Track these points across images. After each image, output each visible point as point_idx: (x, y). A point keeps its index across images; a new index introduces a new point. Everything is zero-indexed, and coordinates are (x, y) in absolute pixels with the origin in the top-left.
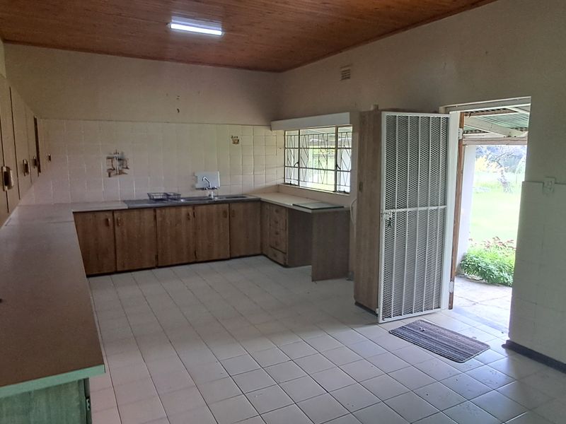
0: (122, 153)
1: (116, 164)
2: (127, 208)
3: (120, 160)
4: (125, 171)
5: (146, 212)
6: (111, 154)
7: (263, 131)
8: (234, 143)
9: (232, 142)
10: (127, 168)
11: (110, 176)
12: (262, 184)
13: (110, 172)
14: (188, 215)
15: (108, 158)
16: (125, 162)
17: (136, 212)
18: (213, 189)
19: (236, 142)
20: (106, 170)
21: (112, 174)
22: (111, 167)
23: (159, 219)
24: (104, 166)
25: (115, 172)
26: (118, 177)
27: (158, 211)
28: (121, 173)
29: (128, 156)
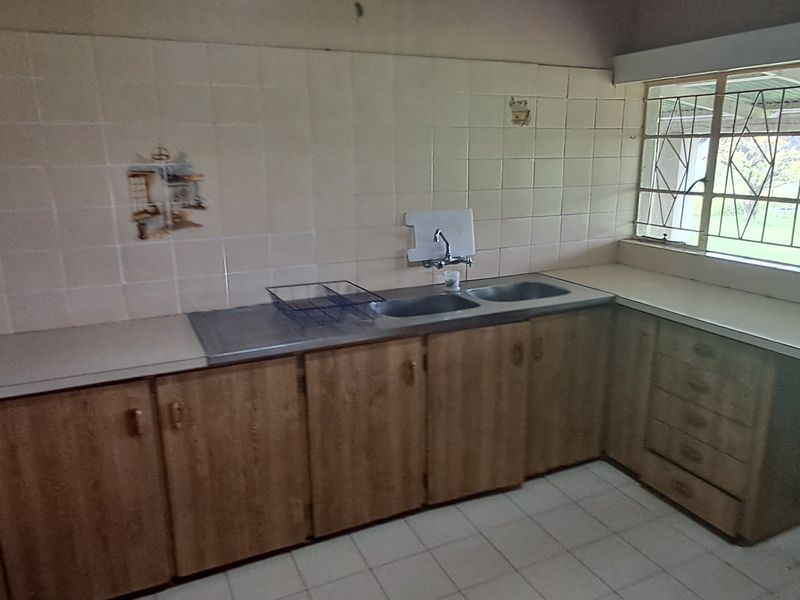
0: (182, 157)
1: (162, 192)
2: (203, 363)
3: (173, 178)
4: (194, 215)
5: (271, 371)
6: (141, 159)
7: (594, 84)
8: (517, 121)
9: (512, 117)
10: (199, 206)
11: (142, 236)
12: (581, 241)
13: (144, 221)
14: (411, 367)
15: (135, 175)
16: (190, 188)
17: (237, 377)
18: (459, 261)
19: (522, 116)
20: (129, 216)
21: (150, 228)
22: (146, 206)
23: (315, 390)
24: (120, 200)
25: (159, 220)
26: (173, 238)
27: (313, 365)
28: (179, 222)
29: (199, 163)
